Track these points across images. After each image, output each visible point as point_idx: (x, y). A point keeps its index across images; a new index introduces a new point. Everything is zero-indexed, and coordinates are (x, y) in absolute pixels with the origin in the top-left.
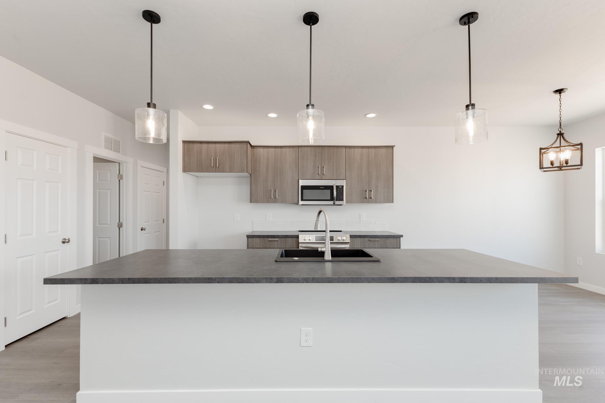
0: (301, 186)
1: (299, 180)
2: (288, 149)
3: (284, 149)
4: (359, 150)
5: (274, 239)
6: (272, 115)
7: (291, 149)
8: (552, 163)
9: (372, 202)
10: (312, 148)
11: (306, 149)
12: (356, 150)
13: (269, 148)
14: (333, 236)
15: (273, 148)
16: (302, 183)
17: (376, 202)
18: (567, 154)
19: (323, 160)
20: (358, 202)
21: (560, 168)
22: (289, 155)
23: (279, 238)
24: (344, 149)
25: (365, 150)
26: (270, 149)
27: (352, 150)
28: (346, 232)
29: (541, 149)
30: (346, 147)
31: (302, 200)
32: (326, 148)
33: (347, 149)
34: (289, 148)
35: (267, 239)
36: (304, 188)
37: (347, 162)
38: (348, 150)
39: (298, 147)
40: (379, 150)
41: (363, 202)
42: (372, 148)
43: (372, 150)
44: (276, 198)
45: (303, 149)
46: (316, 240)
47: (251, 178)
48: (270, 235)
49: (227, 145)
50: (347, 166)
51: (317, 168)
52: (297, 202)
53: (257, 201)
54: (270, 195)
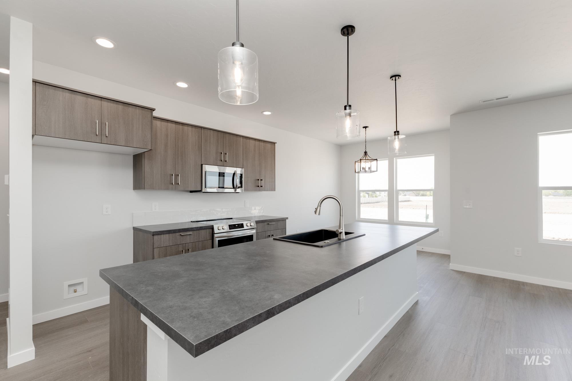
0: (206, 172)
1: (202, 165)
2: (190, 128)
3: (186, 128)
4: (253, 142)
5: (186, 232)
6: (182, 85)
7: (194, 129)
10: (216, 133)
11: (209, 131)
12: (251, 141)
13: (168, 122)
14: (243, 224)
15: (173, 124)
16: (206, 168)
17: (265, 190)
19: (224, 147)
22: (191, 135)
23: (193, 232)
24: (242, 139)
25: (257, 143)
26: (170, 124)
27: (248, 140)
28: (252, 219)
30: (243, 137)
31: (206, 187)
32: (227, 135)
34: (192, 127)
35: (178, 234)
36: (207, 174)
37: (244, 151)
38: (245, 140)
39: (201, 128)
40: (266, 144)
41: (256, 190)
42: (261, 142)
43: (262, 144)
44: (178, 184)
45: (206, 131)
46: (230, 229)
47: (143, 156)
48: (183, 229)
49: (120, 107)
50: (244, 155)
51: (219, 154)
52: (200, 190)
53: (152, 188)
54: (170, 181)
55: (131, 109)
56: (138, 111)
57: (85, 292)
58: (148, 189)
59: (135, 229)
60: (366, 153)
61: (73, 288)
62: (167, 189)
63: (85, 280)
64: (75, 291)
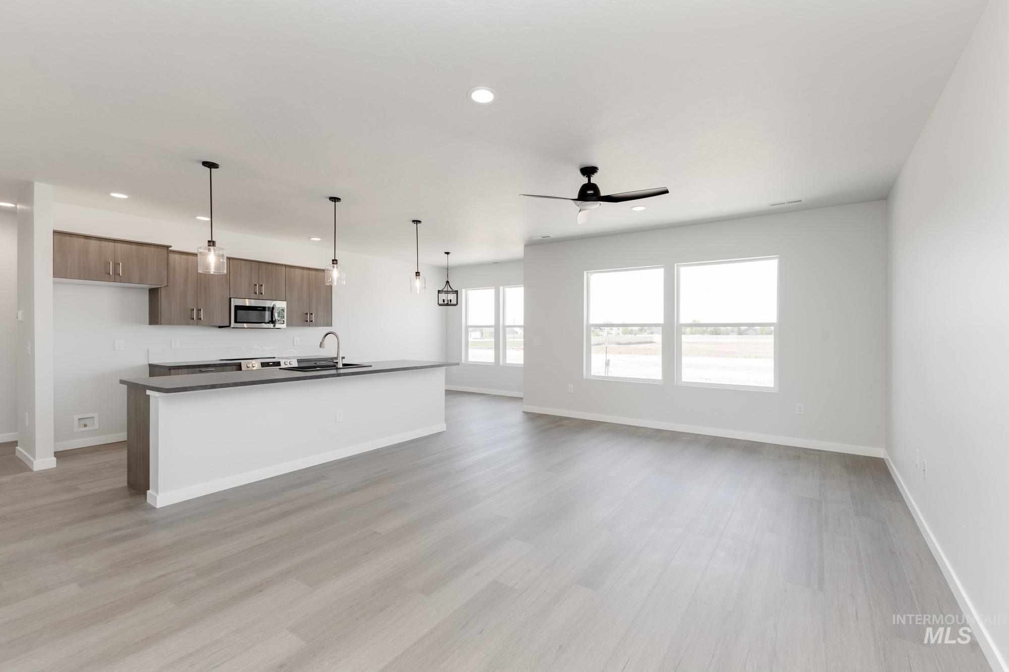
0: (235, 306)
1: (230, 299)
4: (300, 271)
5: (207, 368)
6: (203, 218)
8: (444, 301)
9: (313, 326)
10: (249, 263)
11: (239, 262)
12: (296, 270)
13: (187, 255)
14: (280, 362)
15: (194, 256)
16: (235, 302)
17: (316, 325)
18: (452, 297)
19: (260, 278)
20: (299, 326)
21: (447, 305)
23: (215, 368)
24: (284, 268)
25: (305, 272)
26: (191, 257)
27: (293, 269)
28: (294, 358)
29: (439, 291)
30: (286, 266)
31: (236, 322)
32: (265, 265)
33: (287, 269)
35: (198, 369)
36: (238, 308)
37: (287, 282)
38: (289, 269)
39: (230, 258)
40: (319, 273)
41: (304, 326)
43: (313, 272)
44: (201, 319)
45: (235, 262)
46: (262, 367)
47: (159, 291)
48: (203, 365)
49: (134, 247)
50: (287, 286)
51: (253, 286)
52: (228, 325)
53: (170, 323)
54: (191, 315)
55: (145, 248)
56: (152, 249)
57: (96, 426)
58: (165, 324)
59: (150, 365)
60: (448, 282)
61: (83, 422)
62: (188, 324)
63: (96, 415)
64: (85, 426)
